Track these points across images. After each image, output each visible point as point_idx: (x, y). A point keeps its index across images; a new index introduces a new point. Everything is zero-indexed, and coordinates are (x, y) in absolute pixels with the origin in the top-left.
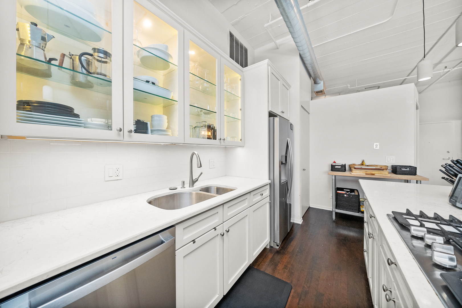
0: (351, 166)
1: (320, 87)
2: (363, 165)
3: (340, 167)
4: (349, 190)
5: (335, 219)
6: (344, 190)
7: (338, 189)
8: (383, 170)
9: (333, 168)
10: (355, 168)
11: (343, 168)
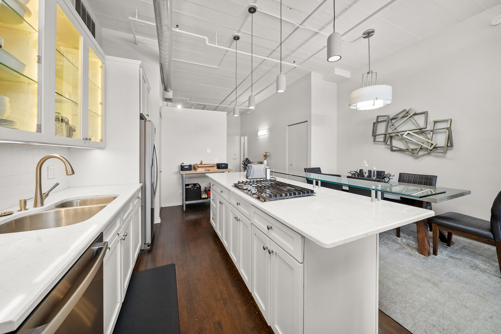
0: (194, 166)
1: (170, 95)
2: (201, 164)
3: (188, 167)
4: (192, 185)
5: (185, 210)
6: (190, 185)
7: (187, 185)
8: (214, 167)
9: (183, 168)
10: (198, 167)
11: (190, 168)
